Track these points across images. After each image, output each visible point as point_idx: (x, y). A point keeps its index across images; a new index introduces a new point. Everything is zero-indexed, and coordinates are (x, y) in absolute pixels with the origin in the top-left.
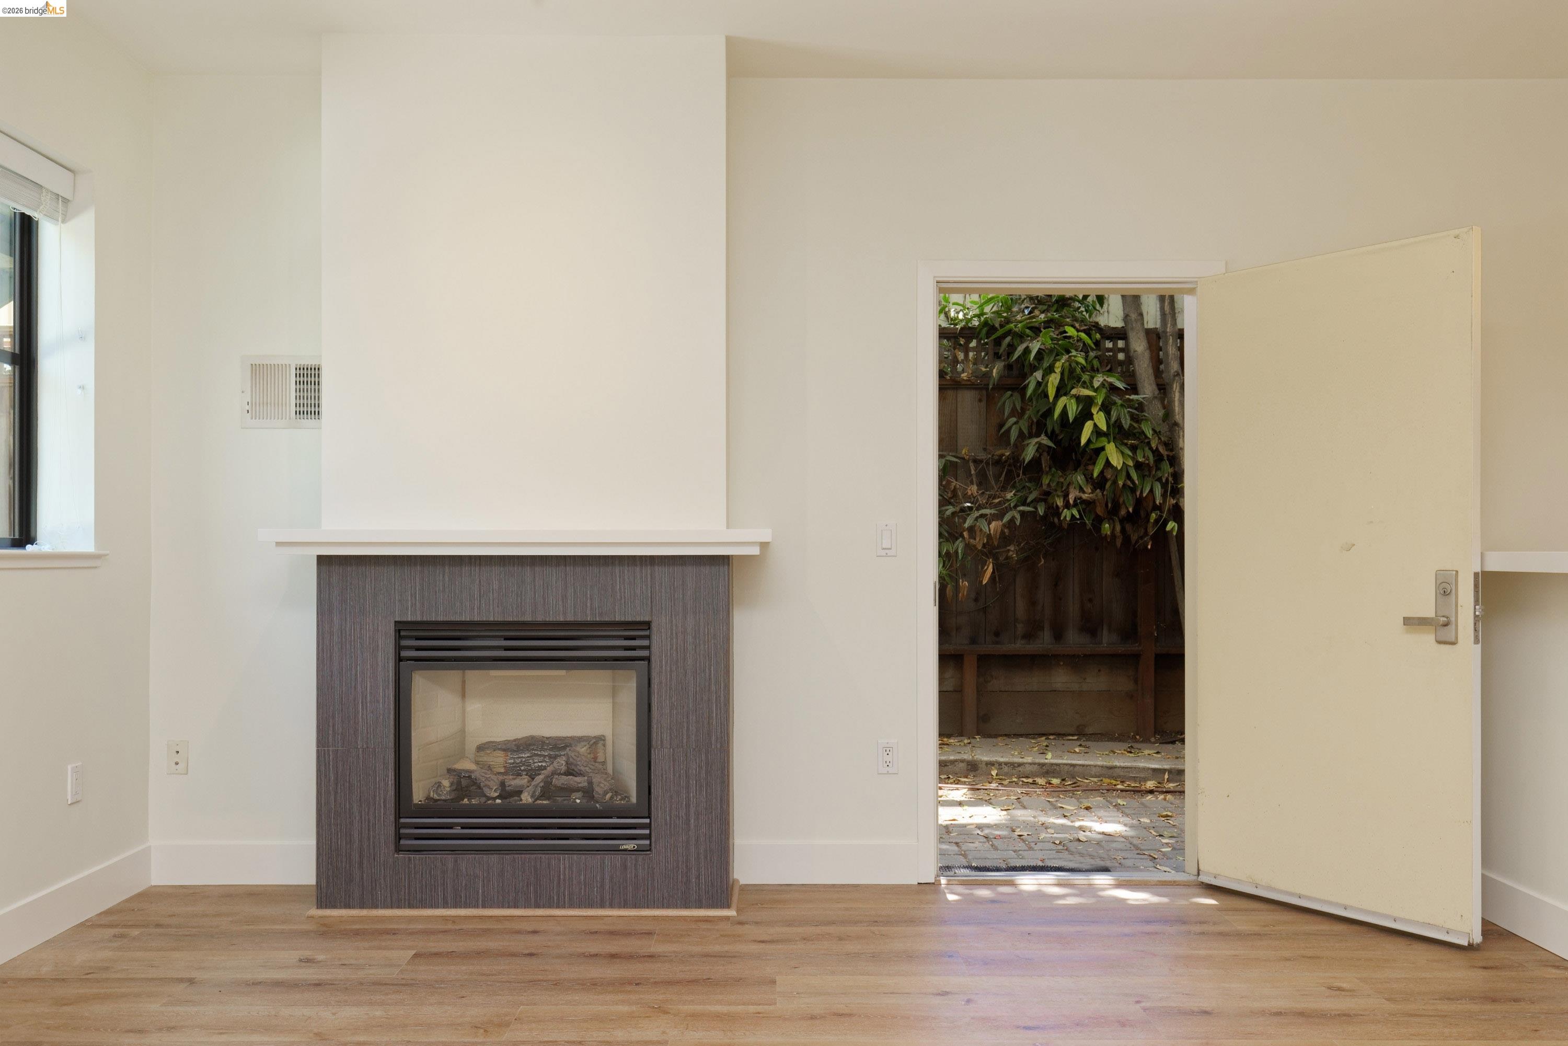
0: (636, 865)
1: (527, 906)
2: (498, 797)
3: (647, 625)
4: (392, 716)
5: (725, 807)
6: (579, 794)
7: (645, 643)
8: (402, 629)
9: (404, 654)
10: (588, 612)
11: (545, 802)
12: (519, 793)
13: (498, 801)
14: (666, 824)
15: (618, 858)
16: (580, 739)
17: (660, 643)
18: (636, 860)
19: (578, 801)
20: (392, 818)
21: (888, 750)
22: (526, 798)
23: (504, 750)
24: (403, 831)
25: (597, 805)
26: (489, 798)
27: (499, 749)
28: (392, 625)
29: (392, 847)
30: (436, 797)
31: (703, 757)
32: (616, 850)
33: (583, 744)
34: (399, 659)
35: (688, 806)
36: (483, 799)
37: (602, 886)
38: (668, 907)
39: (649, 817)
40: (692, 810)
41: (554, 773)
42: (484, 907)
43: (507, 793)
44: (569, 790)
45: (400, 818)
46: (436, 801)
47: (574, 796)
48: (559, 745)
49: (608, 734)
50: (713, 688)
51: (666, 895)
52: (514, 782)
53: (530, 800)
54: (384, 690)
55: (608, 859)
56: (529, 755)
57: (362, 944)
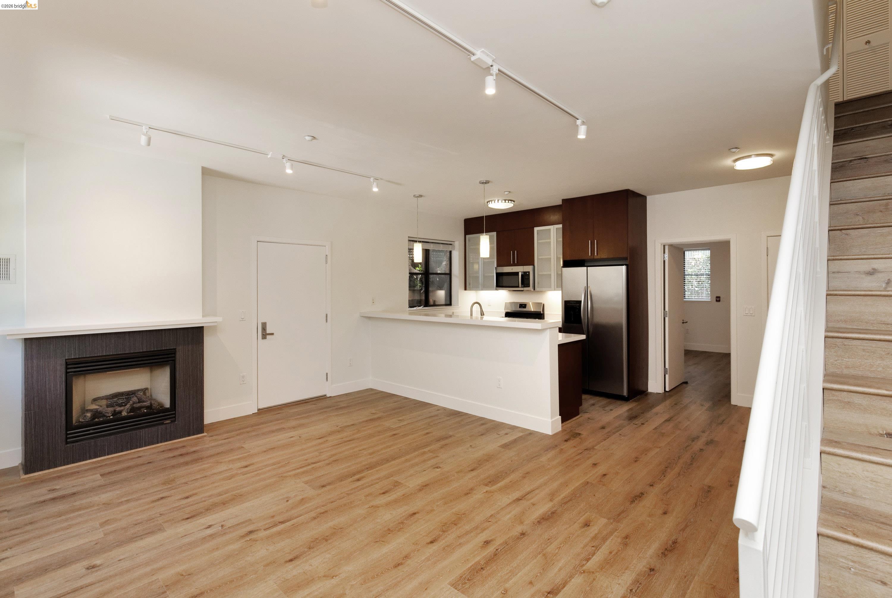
0: (170, 427)
1: (127, 450)
2: (111, 416)
3: (174, 349)
4: (64, 395)
5: (202, 402)
6: (144, 409)
7: (173, 355)
8: (68, 362)
9: (68, 371)
10: (152, 347)
11: (132, 414)
12: (120, 412)
13: (111, 417)
14: (182, 412)
15: (163, 427)
16: (138, 390)
17: (179, 356)
18: (171, 425)
19: (145, 411)
20: (64, 432)
21: (243, 377)
22: (124, 414)
23: (106, 399)
24: (68, 436)
25: (155, 411)
26: (107, 417)
27: (104, 399)
28: (64, 361)
29: (64, 443)
30: (83, 421)
31: (195, 389)
32: (163, 424)
33: (140, 392)
34: (67, 373)
35: (189, 405)
36: (105, 418)
37: (158, 437)
38: (183, 437)
39: (175, 411)
40: (191, 405)
41: (134, 403)
42: (108, 455)
43: (115, 413)
44: (140, 408)
45: (67, 432)
46: (83, 422)
47: (143, 410)
48: (133, 393)
49: (149, 387)
50: (198, 367)
51: (182, 434)
52: (118, 409)
53: (126, 414)
54: (60, 385)
55: (160, 427)
56: (117, 399)
57: (69, 479)
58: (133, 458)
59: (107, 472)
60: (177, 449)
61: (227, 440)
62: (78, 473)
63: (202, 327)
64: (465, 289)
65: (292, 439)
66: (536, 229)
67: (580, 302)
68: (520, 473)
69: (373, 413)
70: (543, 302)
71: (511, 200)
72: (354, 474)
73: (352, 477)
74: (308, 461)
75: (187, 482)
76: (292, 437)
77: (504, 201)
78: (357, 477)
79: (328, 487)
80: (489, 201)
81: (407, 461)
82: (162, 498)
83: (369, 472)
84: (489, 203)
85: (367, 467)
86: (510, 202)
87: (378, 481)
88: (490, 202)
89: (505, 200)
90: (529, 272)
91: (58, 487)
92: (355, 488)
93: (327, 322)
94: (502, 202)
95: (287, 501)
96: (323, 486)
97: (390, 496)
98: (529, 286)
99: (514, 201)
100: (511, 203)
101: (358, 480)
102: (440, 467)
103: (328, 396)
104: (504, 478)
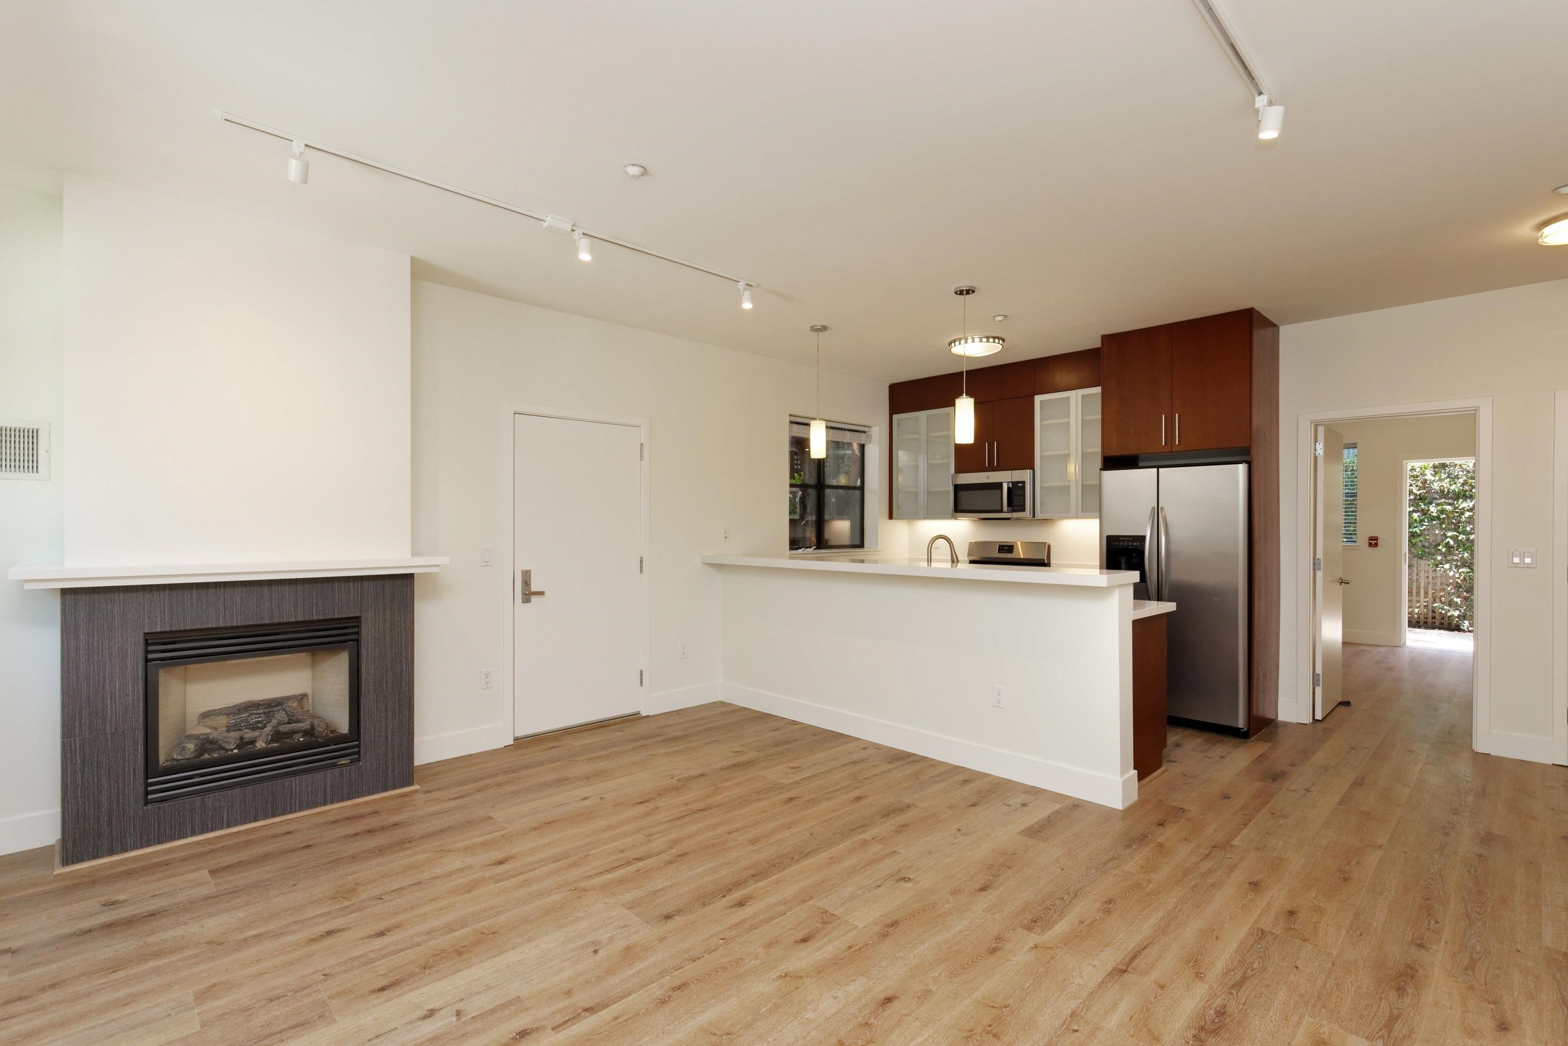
0: (350, 773)
1: (266, 817)
2: (235, 748)
3: (358, 618)
4: (141, 705)
5: (411, 725)
6: (301, 734)
7: (355, 630)
8: (150, 639)
9: (150, 656)
10: (314, 613)
11: (276, 745)
12: (253, 742)
13: (236, 751)
14: (371, 742)
15: (336, 771)
16: (289, 698)
17: (367, 631)
18: (350, 770)
19: (302, 739)
20: (142, 781)
21: (487, 675)
22: (260, 745)
23: (226, 715)
24: (149, 789)
25: (320, 740)
26: (227, 750)
27: (223, 715)
28: (142, 635)
29: (142, 802)
30: (179, 757)
31: (397, 696)
32: (334, 766)
33: (292, 701)
34: (147, 661)
35: (387, 728)
36: (222, 752)
37: (325, 791)
38: (373, 793)
39: (358, 739)
40: (390, 730)
41: (279, 724)
42: (228, 827)
43: (242, 744)
44: (293, 732)
45: (147, 779)
46: (178, 760)
47: (296, 736)
48: (277, 703)
49: (309, 692)
50: (404, 654)
51: (371, 786)
52: (249, 735)
53: (264, 745)
54: (133, 686)
55: (329, 773)
56: (247, 715)
57: (147, 879)
58: (276, 836)
59: (224, 864)
60: (361, 816)
61: (458, 801)
62: (167, 865)
63: (411, 576)
64: (891, 517)
65: (587, 802)
66: (1038, 399)
67: (1144, 538)
68: (1095, 901)
69: (737, 752)
70: (1048, 541)
71: (998, 338)
72: (729, 890)
73: (724, 896)
74: (625, 854)
75: (381, 895)
76: (586, 798)
77: (985, 340)
78: (737, 895)
79: (679, 921)
80: (955, 341)
81: (833, 860)
82: (330, 933)
83: (759, 884)
84: (953, 344)
85: (753, 872)
86: (997, 341)
87: (782, 908)
88: (957, 343)
89: (988, 338)
90: (1024, 483)
91: (122, 897)
92: (737, 925)
93: (641, 573)
94: (981, 341)
95: (595, 952)
96: (668, 917)
97: (820, 949)
98: (1024, 510)
99: (1003, 341)
100: (999, 343)
101: (741, 904)
102: (909, 879)
103: (643, 715)
104: (1062, 912)
